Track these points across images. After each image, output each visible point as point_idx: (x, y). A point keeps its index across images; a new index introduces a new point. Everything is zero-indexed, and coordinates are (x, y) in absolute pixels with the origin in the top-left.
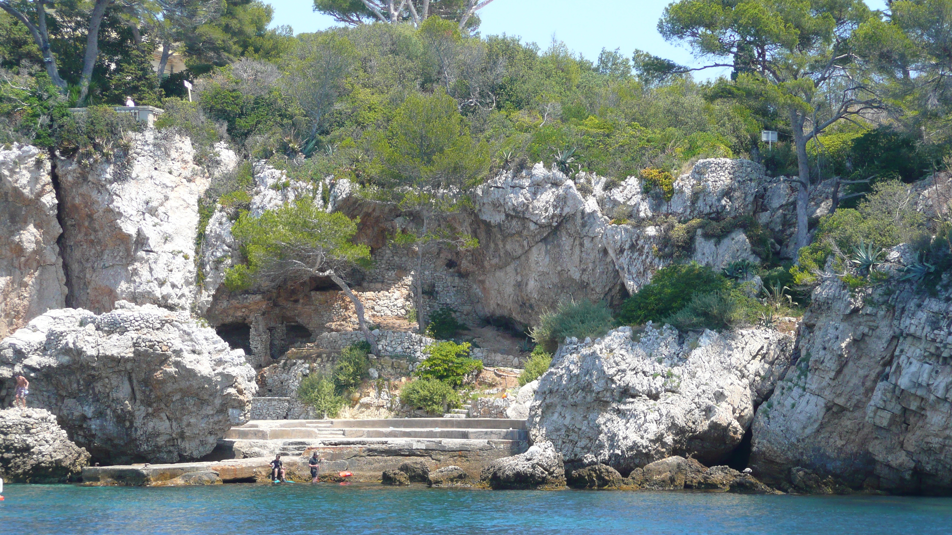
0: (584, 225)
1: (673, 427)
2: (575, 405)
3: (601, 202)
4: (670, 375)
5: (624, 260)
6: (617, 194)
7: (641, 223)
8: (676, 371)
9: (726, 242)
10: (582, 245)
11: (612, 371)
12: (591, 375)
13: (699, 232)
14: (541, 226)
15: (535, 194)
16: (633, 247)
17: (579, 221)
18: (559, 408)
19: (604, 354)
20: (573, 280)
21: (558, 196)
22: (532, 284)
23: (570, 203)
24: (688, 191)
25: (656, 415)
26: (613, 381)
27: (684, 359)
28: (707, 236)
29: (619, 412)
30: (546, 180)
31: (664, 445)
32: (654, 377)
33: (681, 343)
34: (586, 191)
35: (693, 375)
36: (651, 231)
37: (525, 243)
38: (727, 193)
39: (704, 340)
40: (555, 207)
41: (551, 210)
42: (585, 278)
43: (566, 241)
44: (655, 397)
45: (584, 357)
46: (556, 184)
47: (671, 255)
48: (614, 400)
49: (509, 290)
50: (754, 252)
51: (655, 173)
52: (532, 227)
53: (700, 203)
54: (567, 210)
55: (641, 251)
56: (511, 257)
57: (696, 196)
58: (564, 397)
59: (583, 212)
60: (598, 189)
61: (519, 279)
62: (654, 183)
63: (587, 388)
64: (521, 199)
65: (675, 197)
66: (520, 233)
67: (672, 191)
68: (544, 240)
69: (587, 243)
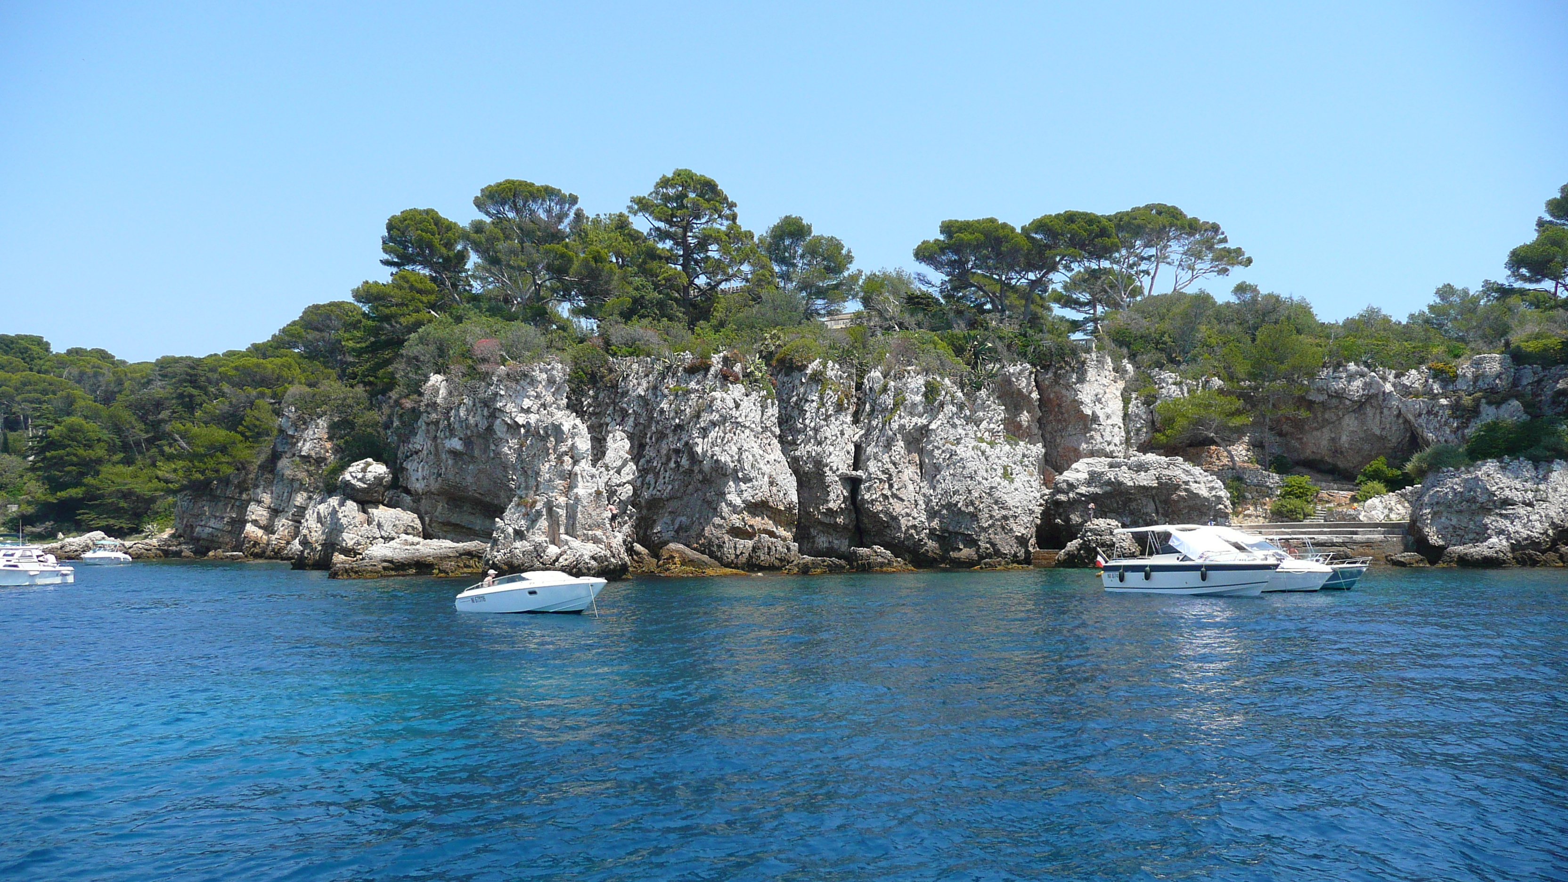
0: (1384, 400)
1: (1553, 525)
2: (1460, 512)
3: (1394, 385)
4: (1537, 490)
5: (1422, 421)
6: (1405, 380)
7: (1435, 397)
8: (1541, 487)
9: (1504, 406)
10: (1381, 413)
11: (1494, 489)
12: (1475, 492)
13: (1483, 401)
14: (1354, 402)
15: (1349, 382)
16: (1429, 413)
17: (1381, 397)
18: (1445, 514)
19: (1485, 478)
20: (1374, 435)
21: (1365, 383)
22: (1344, 438)
23: (1375, 386)
24: (1469, 375)
25: (1537, 517)
26: (1495, 495)
27: (1545, 478)
28: (1489, 403)
29: (1501, 515)
30: (1357, 373)
31: (1548, 536)
32: (1526, 491)
33: (1536, 469)
34: (1384, 379)
35: (1555, 490)
36: (1443, 401)
37: (1340, 413)
38: (1499, 376)
39: (1555, 466)
40: (1364, 390)
41: (1361, 392)
42: (1384, 433)
43: (1369, 411)
44: (1530, 504)
45: (1467, 480)
46: (1363, 375)
47: (1462, 416)
48: (1496, 508)
49: (1324, 443)
50: (1526, 412)
51: (1441, 365)
52: (1348, 402)
53: (1480, 383)
54: (1372, 391)
55: (1436, 415)
56: (1326, 422)
57: (1476, 378)
58: (1450, 507)
59: (1384, 392)
60: (1391, 378)
61: (1333, 435)
62: (1442, 371)
63: (1474, 500)
64: (1341, 385)
65: (1460, 380)
66: (1336, 407)
67: (1456, 376)
68: (1354, 411)
69: (1385, 411)
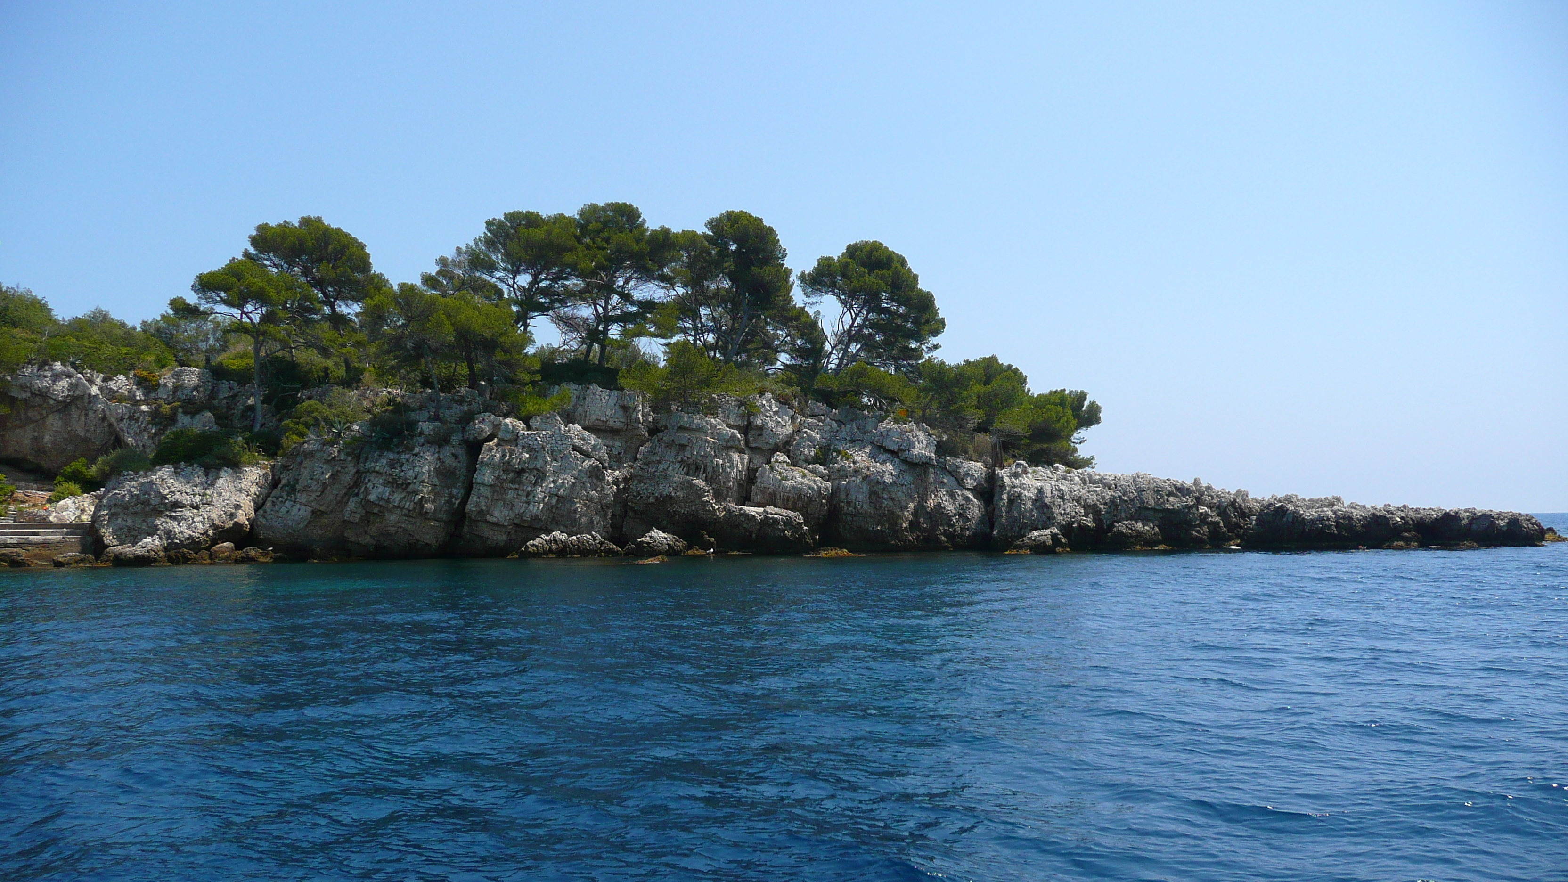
0: (89, 403)
1: (214, 526)
2: (135, 513)
3: (101, 389)
4: (204, 495)
5: (123, 425)
6: (112, 385)
7: (137, 403)
8: (208, 492)
9: (198, 416)
10: (87, 415)
11: (166, 492)
12: (149, 495)
13: (180, 410)
14: (59, 402)
15: (54, 381)
16: (131, 418)
17: (86, 400)
19: (159, 482)
21: (71, 384)
23: (80, 388)
24: (170, 385)
26: (166, 499)
27: (213, 484)
28: (185, 413)
29: (171, 517)
30: (63, 373)
32: (194, 495)
33: (207, 475)
34: (91, 381)
35: (220, 495)
36: (144, 408)
37: (44, 412)
40: (69, 390)
41: (66, 392)
44: (197, 507)
46: (69, 376)
48: (167, 510)
51: (145, 373)
52: (52, 402)
53: (179, 393)
54: (77, 393)
55: (137, 420)
56: (30, 420)
57: (176, 389)
59: (90, 395)
60: (99, 381)
61: (36, 434)
62: (146, 379)
66: (40, 406)
68: (58, 411)
69: (91, 414)
